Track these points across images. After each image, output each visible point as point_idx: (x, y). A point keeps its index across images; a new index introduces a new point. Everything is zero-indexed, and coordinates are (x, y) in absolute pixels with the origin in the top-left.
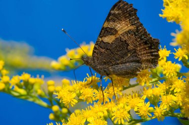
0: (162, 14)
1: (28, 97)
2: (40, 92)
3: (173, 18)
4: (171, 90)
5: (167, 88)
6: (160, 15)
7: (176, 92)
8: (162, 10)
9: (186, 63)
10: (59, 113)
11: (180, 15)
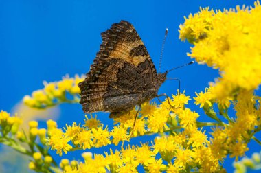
0: (191, 53)
1: (4, 139)
2: (20, 134)
3: (204, 59)
4: (189, 143)
5: (184, 141)
6: (188, 54)
7: (196, 147)
8: (191, 48)
9: (208, 111)
10: (42, 161)
11: (213, 56)
